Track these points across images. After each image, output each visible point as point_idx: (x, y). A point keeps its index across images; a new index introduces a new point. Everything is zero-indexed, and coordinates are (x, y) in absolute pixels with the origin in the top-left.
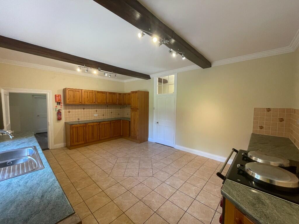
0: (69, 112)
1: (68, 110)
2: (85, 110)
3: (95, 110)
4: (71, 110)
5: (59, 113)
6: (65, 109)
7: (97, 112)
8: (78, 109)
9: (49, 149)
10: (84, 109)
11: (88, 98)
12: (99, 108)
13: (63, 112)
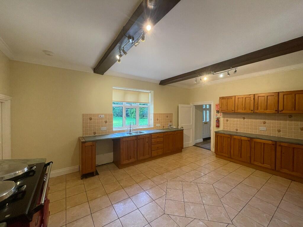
0: (227, 121)
1: (226, 119)
2: (246, 120)
3: (262, 121)
4: (229, 119)
5: (218, 121)
6: (223, 117)
7: (266, 124)
8: (236, 118)
9: (210, 150)
10: (244, 118)
11: (242, 105)
12: (268, 119)
13: (221, 120)
